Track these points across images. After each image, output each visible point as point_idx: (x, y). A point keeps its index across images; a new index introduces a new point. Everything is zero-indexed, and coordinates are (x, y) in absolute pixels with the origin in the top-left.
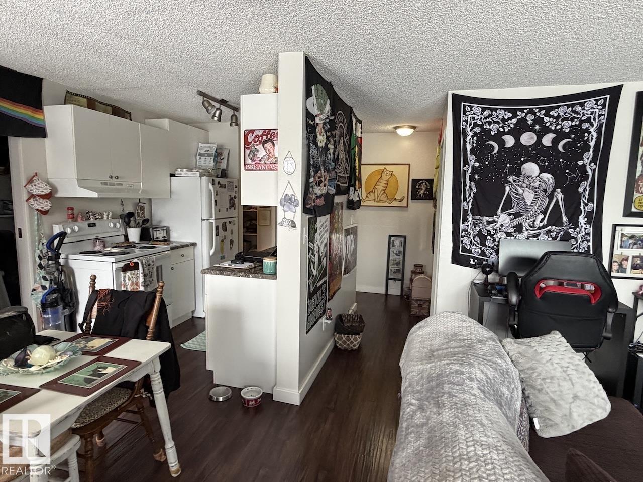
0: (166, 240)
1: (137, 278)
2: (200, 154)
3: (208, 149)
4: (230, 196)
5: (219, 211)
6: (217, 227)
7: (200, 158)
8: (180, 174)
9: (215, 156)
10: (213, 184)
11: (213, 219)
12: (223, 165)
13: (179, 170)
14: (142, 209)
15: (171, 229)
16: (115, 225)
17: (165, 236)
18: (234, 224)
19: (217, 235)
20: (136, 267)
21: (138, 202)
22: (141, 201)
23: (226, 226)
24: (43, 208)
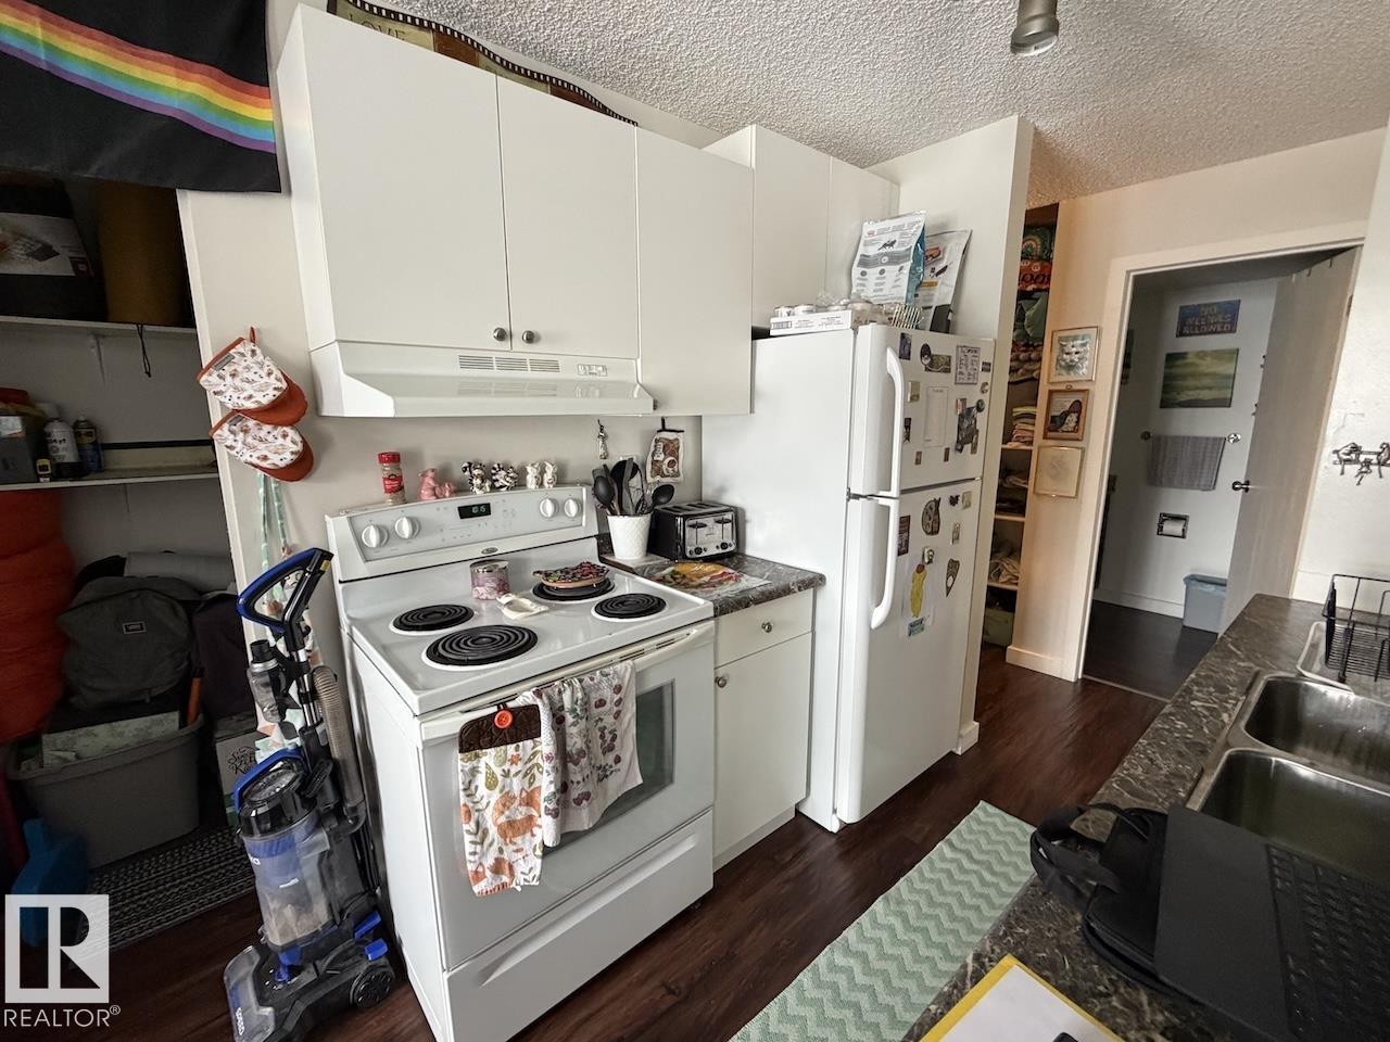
0: (732, 557)
1: (529, 775)
2: (866, 262)
3: (896, 236)
4: (964, 400)
5: (918, 462)
6: (905, 522)
7: (863, 274)
8: (786, 325)
9: (916, 262)
10: (904, 355)
11: (894, 492)
12: (943, 294)
13: (784, 311)
14: (671, 449)
15: (749, 515)
16: (559, 507)
17: (729, 541)
18: (967, 506)
19: (903, 550)
20: (524, 724)
21: (660, 427)
22: (667, 427)
23: (937, 512)
24: (265, 458)
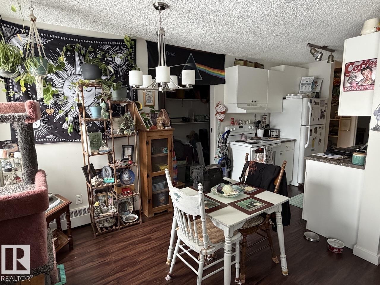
0: (278, 137)
1: (263, 157)
2: (302, 84)
3: (308, 80)
4: (322, 110)
5: (313, 120)
6: (311, 131)
7: (302, 87)
8: (289, 97)
9: (313, 84)
10: (311, 102)
11: (309, 125)
12: (318, 90)
13: (289, 95)
14: (265, 119)
15: (281, 130)
16: (251, 128)
17: (277, 134)
18: (323, 129)
19: (311, 135)
20: (262, 151)
21: (263, 115)
22: (265, 115)
23: (317, 129)
24: (221, 118)
